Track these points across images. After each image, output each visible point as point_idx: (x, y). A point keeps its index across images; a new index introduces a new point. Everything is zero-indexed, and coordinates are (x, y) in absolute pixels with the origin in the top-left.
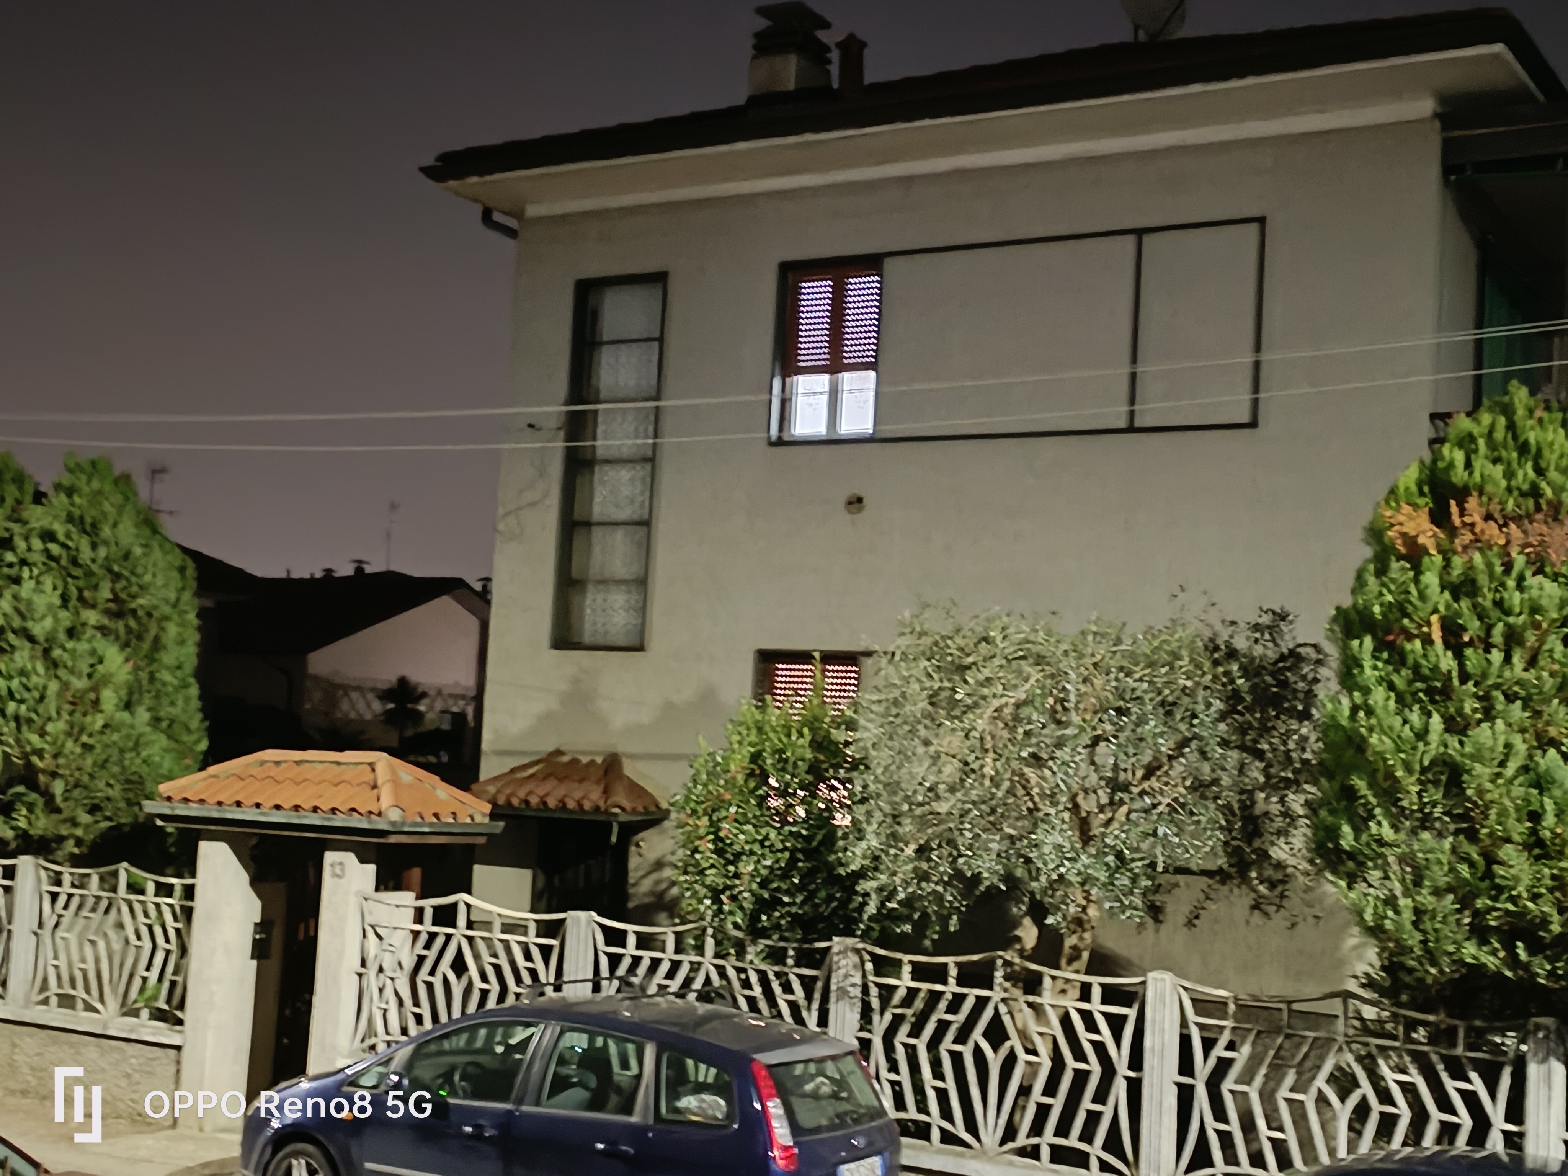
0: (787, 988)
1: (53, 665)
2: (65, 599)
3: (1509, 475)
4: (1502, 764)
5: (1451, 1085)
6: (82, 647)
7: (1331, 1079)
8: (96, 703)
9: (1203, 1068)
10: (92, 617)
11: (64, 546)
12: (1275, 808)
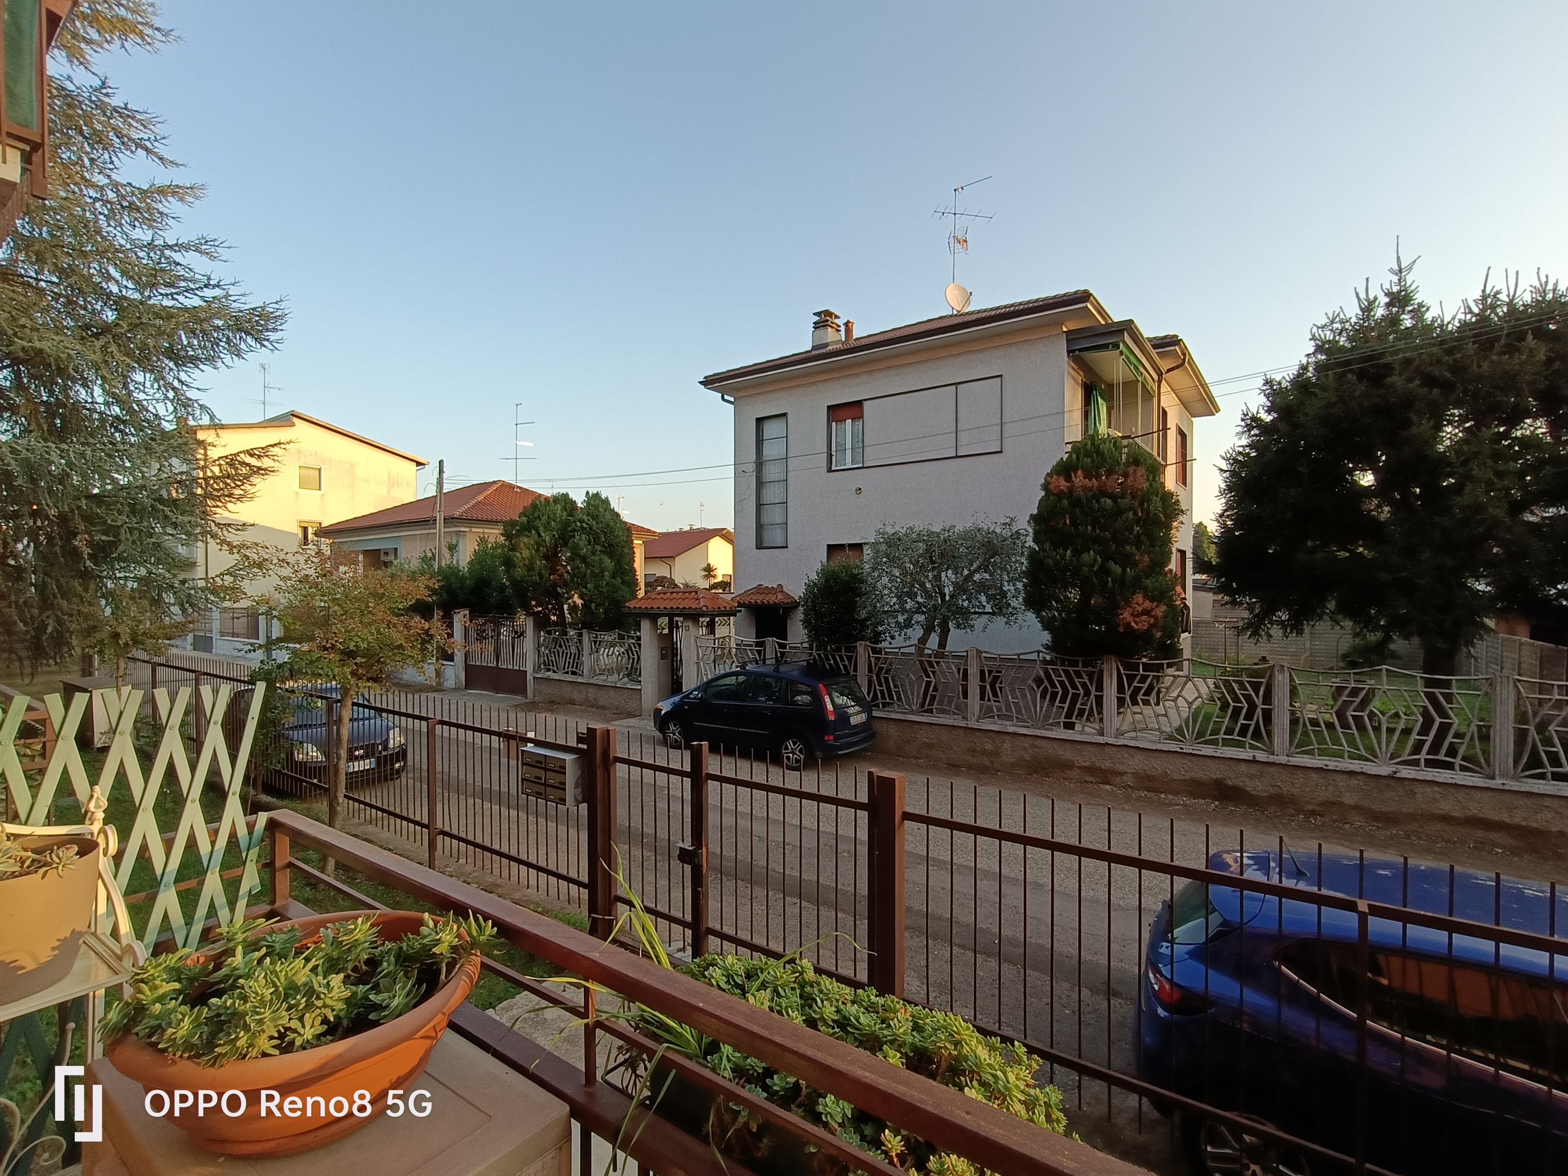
0: (842, 660)
1: (587, 565)
2: (589, 541)
3: (1093, 461)
4: (1093, 567)
5: (1076, 680)
6: (596, 558)
7: (1034, 680)
8: (603, 576)
9: (988, 680)
10: (599, 548)
11: (587, 524)
12: (1012, 588)
